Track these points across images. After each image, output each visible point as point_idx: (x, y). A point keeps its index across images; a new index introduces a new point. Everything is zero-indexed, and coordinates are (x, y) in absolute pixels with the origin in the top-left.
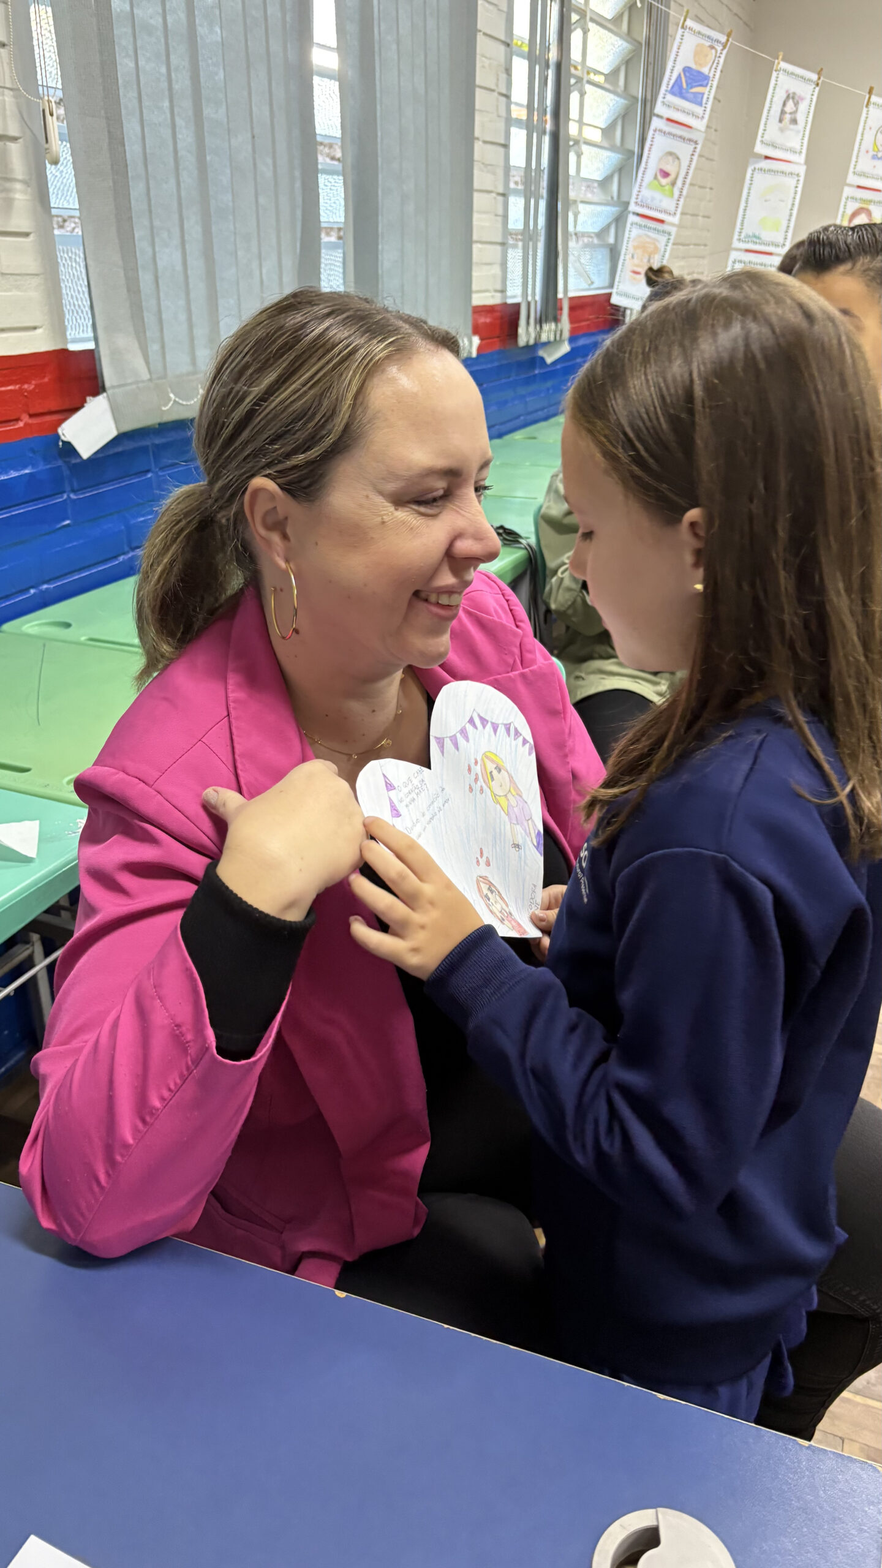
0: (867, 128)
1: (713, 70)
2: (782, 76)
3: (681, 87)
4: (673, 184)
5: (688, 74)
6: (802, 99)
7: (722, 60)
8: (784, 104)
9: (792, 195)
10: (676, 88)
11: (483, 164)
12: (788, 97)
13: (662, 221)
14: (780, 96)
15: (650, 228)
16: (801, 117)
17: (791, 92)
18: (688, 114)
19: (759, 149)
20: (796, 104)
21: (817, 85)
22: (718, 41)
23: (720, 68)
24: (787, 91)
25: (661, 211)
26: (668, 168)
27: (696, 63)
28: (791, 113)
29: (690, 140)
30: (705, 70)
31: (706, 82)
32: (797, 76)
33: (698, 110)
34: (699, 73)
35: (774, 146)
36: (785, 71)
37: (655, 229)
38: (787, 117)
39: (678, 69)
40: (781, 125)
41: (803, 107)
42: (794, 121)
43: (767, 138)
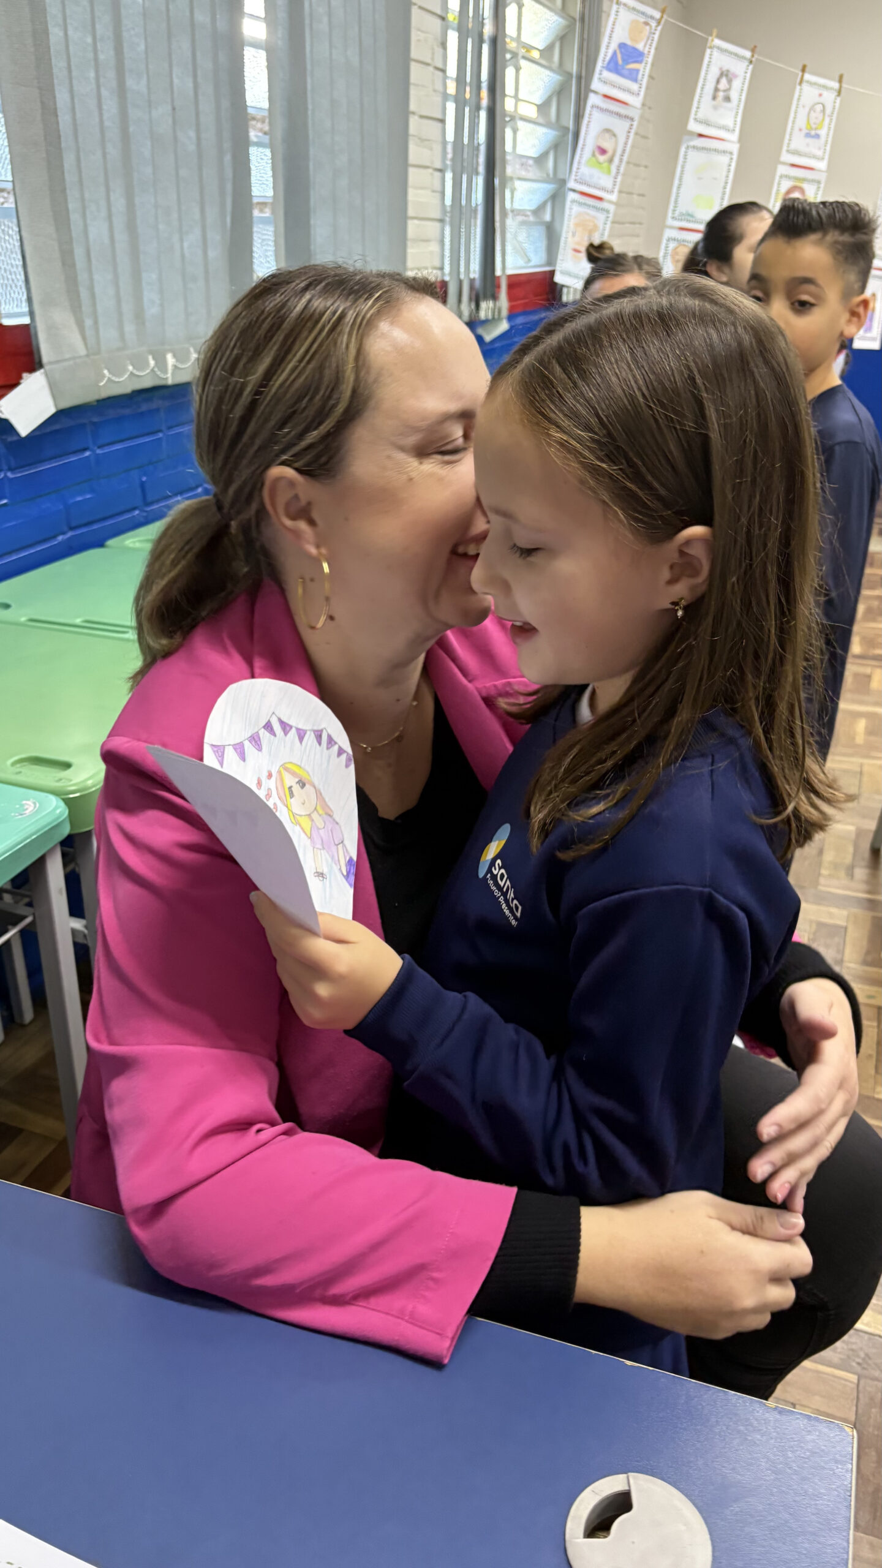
0: (801, 106)
1: (648, 46)
2: (716, 53)
3: (616, 63)
4: (611, 161)
5: (623, 50)
6: (736, 76)
7: (656, 37)
8: (718, 82)
9: (724, 173)
10: (612, 65)
11: (420, 139)
12: (722, 75)
13: (600, 199)
14: (714, 72)
15: (589, 206)
16: (734, 95)
17: (724, 69)
18: (624, 90)
19: (693, 126)
20: (730, 81)
21: (751, 62)
22: (652, 17)
23: (654, 45)
24: (721, 69)
25: (599, 189)
26: (606, 145)
27: (632, 39)
28: (725, 91)
29: (626, 117)
30: (640, 46)
31: (640, 59)
32: (731, 53)
33: (634, 87)
34: (635, 49)
35: (707, 123)
36: (718, 48)
37: (594, 207)
38: (721, 94)
39: (614, 46)
40: (714, 103)
41: (737, 84)
42: (727, 99)
43: (700, 115)
